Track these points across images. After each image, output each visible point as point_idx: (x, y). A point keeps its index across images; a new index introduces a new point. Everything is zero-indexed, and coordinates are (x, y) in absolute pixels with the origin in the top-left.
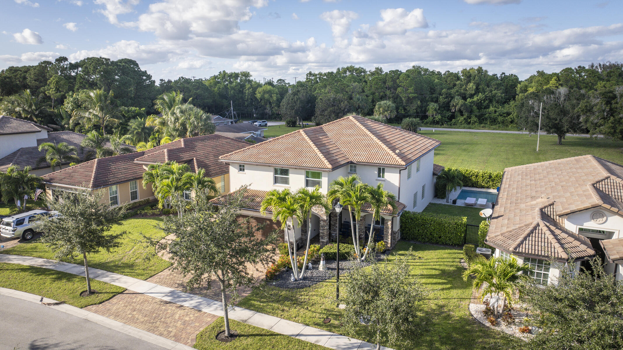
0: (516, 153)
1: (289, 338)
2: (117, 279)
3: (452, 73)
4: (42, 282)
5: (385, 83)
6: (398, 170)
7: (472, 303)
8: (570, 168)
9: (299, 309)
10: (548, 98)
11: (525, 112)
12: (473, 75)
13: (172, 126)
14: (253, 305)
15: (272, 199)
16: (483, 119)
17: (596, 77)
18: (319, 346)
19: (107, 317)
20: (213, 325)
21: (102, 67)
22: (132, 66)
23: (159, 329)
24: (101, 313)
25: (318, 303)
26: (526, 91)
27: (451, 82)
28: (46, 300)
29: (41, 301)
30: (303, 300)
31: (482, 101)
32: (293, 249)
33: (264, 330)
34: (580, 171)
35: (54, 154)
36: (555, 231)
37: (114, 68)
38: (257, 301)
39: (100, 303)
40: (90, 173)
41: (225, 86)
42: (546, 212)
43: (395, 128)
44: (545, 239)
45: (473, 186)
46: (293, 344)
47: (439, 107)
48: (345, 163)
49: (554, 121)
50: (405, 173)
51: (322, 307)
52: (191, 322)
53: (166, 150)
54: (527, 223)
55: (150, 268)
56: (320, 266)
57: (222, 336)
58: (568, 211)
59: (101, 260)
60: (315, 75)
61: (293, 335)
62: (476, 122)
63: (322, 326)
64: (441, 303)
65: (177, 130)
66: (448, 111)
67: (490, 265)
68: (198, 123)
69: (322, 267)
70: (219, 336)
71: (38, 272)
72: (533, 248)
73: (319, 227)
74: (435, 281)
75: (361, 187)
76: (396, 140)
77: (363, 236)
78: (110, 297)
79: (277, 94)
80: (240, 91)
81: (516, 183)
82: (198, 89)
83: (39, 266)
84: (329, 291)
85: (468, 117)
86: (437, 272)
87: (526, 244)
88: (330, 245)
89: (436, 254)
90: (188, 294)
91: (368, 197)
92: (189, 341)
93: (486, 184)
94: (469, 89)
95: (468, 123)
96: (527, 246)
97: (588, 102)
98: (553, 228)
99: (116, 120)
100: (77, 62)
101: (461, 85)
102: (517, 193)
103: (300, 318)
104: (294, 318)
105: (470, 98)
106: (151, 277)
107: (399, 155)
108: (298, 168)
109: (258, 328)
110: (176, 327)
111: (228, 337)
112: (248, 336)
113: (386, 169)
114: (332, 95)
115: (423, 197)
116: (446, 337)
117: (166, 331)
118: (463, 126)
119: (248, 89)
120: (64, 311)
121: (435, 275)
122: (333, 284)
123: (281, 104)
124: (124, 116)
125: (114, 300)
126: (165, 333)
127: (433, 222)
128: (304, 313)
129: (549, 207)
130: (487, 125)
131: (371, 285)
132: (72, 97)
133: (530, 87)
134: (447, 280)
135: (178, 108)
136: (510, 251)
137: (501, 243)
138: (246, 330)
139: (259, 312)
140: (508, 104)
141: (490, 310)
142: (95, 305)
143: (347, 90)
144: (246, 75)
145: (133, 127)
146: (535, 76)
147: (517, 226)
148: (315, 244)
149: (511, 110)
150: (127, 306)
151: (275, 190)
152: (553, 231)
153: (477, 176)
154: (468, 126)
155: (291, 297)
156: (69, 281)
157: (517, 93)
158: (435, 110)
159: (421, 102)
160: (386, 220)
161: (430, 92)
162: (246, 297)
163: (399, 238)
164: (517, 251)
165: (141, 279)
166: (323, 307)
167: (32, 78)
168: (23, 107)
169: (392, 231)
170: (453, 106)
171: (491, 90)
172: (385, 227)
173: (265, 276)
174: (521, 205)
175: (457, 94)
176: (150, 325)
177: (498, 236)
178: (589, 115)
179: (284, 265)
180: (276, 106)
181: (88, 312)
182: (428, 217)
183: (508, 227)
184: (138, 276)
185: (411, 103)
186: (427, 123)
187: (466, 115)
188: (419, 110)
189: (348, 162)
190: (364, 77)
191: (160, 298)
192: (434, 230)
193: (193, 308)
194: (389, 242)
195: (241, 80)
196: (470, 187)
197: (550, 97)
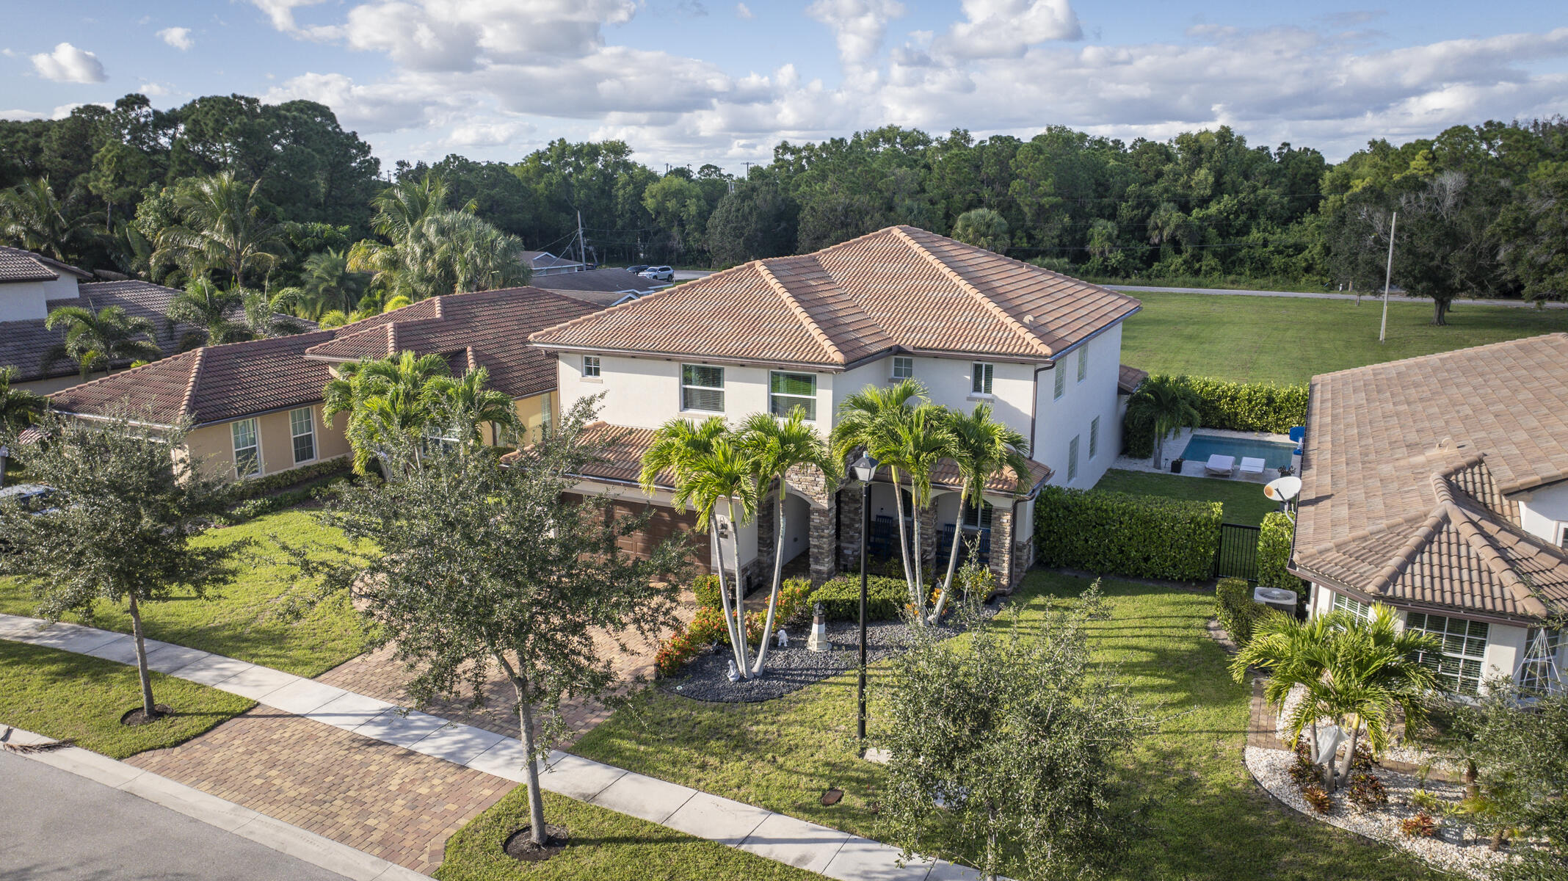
0: (1327, 346)
1: (719, 850)
2: (235, 676)
3: (1153, 144)
4: (16, 683)
5: (977, 168)
6: (1031, 370)
7: (1253, 744)
8: (1508, 369)
9: (750, 763)
10: (1410, 202)
11: (1349, 238)
12: (1208, 148)
13: (415, 269)
14: (618, 752)
15: (670, 446)
16: (1233, 263)
17: (1534, 149)
18: (810, 873)
19: (193, 785)
20: (497, 807)
21: (237, 121)
22: (319, 119)
23: (340, 819)
24: (175, 773)
25: (807, 747)
26: (1347, 187)
27: (1149, 166)
28: (20, 737)
29: (6, 738)
30: (761, 736)
31: (1232, 216)
32: (733, 592)
33: (646, 823)
34: (1540, 373)
35: (87, 337)
36: (1497, 537)
37: (268, 123)
38: (630, 739)
39: (178, 744)
40: (181, 386)
41: (565, 178)
42: (1462, 484)
43: (1017, 264)
44: (1469, 558)
45: (1222, 426)
46: (731, 868)
47: (1120, 231)
48: (881, 351)
49: (1426, 261)
50: (1048, 377)
51: (816, 758)
52: (433, 799)
53: (390, 325)
54: (1412, 513)
55: (329, 645)
56: (810, 639)
57: (523, 843)
58: (1534, 478)
59: (197, 620)
60: (794, 151)
61: (730, 841)
62: (1213, 269)
63: (818, 811)
64: (1161, 743)
65: (429, 280)
66: (1141, 241)
67: (1312, 635)
68: (486, 261)
69: (815, 642)
70: (514, 843)
71: (11, 655)
72: (1437, 586)
73: (809, 530)
74: (1139, 680)
75: (927, 413)
76: (1022, 292)
77: (932, 556)
78: (208, 725)
79: (699, 199)
80: (603, 191)
81: (1353, 411)
82: (494, 186)
83: (19, 640)
84: (838, 709)
85: (1193, 256)
86: (1143, 657)
87: (1413, 575)
88: (837, 581)
89: (1137, 605)
90: (434, 718)
91: (948, 442)
92: (424, 857)
93: (1259, 419)
94: (1196, 183)
95: (1194, 272)
96: (1418, 579)
97: (1520, 209)
98: (1490, 528)
99: (272, 257)
100: (174, 110)
101: (1177, 175)
102: (1361, 436)
103: (753, 789)
104: (736, 790)
105: (1201, 207)
106: (331, 668)
107: (1032, 328)
108: (747, 363)
109: (628, 818)
110: (389, 814)
111: (538, 846)
112: (598, 843)
113: (996, 368)
114: (841, 198)
115: (1092, 452)
116: (1184, 847)
117: (358, 827)
118: (1180, 279)
119: (624, 187)
120: (68, 768)
121: (1139, 664)
122: (848, 688)
123: (709, 224)
124: (292, 246)
125: (219, 735)
126: (357, 832)
127: (1127, 518)
128: (764, 775)
129: (1469, 470)
130: (1243, 279)
131: (969, 694)
132: (158, 196)
133: (1358, 178)
134: (1172, 679)
135: (430, 222)
136: (1369, 594)
137: (1338, 570)
138: (593, 824)
139: (635, 771)
140: (1297, 222)
141: (1310, 766)
142: (161, 751)
143: (879, 185)
144: (618, 149)
145: (315, 274)
146: (1363, 153)
147: (1383, 524)
148: (797, 576)
149: (1305, 239)
150: (252, 753)
151: (681, 422)
152: (1491, 537)
153: (1233, 399)
154: (1193, 280)
155: (728, 726)
156: (97, 680)
157: (1323, 193)
158: (1109, 238)
159: (1072, 217)
160: (997, 510)
161: (1095, 191)
162: (597, 725)
163: (1031, 561)
164: (1390, 593)
165: (301, 675)
166: (820, 755)
167: (55, 151)
168: (28, 223)
169: (1013, 540)
170: (1156, 227)
171: (1255, 186)
172: (992, 530)
173: (653, 668)
174: (1379, 467)
175: (1165, 196)
176: (315, 808)
177: (1327, 550)
178: (1522, 243)
179: (709, 636)
180: (696, 230)
181: (138, 771)
182: (1113, 501)
183: (1352, 528)
184: (293, 665)
185: (1047, 221)
186: (1087, 272)
187: (1188, 250)
188: (1066, 239)
189: (890, 349)
190: (924, 155)
191: (350, 728)
192: (1130, 539)
193: (442, 760)
194: (1006, 572)
195: (606, 166)
196: (1214, 428)
197: (1417, 197)
